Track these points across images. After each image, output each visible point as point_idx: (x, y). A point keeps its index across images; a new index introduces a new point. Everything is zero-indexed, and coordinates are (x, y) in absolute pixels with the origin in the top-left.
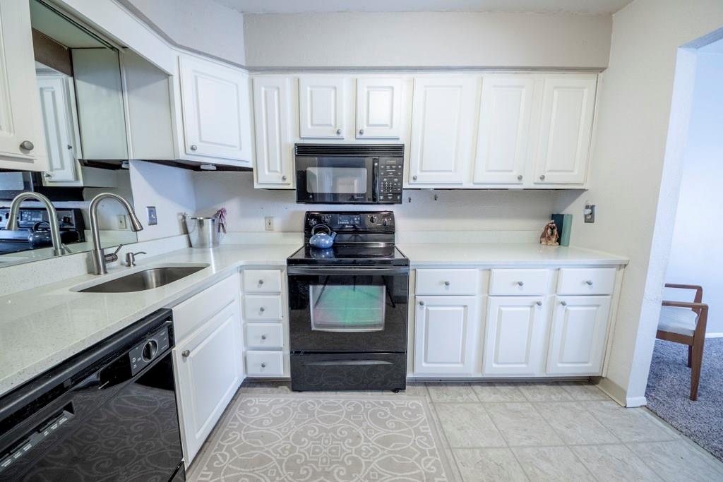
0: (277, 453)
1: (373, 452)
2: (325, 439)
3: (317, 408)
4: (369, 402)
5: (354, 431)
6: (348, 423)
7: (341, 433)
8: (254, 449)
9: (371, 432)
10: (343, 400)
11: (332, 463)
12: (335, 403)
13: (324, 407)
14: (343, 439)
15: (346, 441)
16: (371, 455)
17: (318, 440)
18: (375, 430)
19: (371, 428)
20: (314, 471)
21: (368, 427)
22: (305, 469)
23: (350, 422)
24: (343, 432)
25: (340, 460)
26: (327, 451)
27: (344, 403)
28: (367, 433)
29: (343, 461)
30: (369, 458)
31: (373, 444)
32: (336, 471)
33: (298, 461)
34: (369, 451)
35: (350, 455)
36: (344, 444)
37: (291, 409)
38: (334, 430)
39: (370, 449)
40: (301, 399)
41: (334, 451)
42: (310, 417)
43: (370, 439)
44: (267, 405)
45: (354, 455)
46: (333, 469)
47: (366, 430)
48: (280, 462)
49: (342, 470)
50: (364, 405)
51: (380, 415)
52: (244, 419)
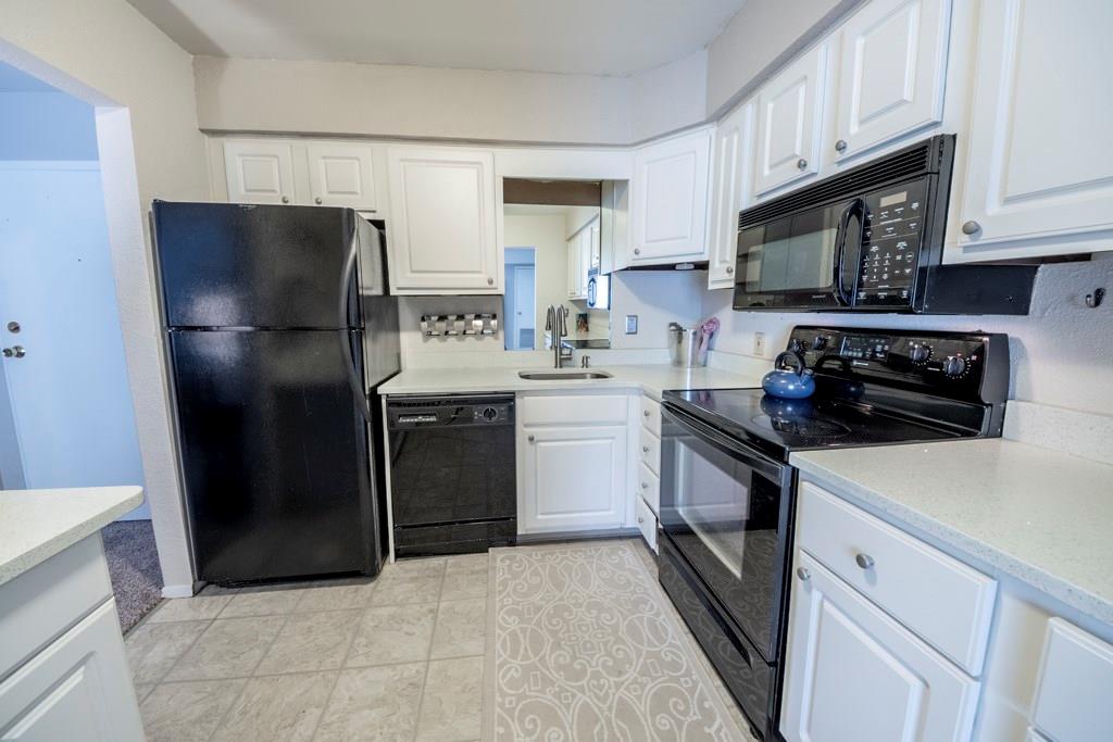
0: (571, 593)
1: (602, 694)
2: (603, 634)
3: (647, 615)
4: (695, 683)
5: (627, 666)
6: (639, 656)
7: (618, 650)
8: (570, 575)
9: (635, 690)
10: (678, 643)
11: (572, 647)
12: (667, 635)
13: (652, 623)
14: (609, 654)
15: (606, 658)
16: (595, 693)
17: (598, 624)
18: (641, 696)
19: (643, 690)
20: (557, 632)
21: (643, 686)
22: (558, 622)
23: (642, 660)
24: (620, 652)
25: (578, 655)
26: (587, 639)
27: (671, 645)
28: (632, 684)
29: (577, 658)
30: (590, 690)
31: (614, 694)
32: (562, 652)
33: (566, 614)
34: (601, 690)
35: (588, 666)
36: (602, 656)
37: (632, 588)
38: (618, 640)
39: (604, 691)
40: (652, 594)
41: (588, 645)
42: (629, 610)
43: (622, 690)
44: (627, 567)
45: (589, 670)
46: (564, 650)
47: (635, 681)
48: (561, 599)
49: (565, 659)
50: (684, 676)
51: (676, 704)
52: (601, 555)
